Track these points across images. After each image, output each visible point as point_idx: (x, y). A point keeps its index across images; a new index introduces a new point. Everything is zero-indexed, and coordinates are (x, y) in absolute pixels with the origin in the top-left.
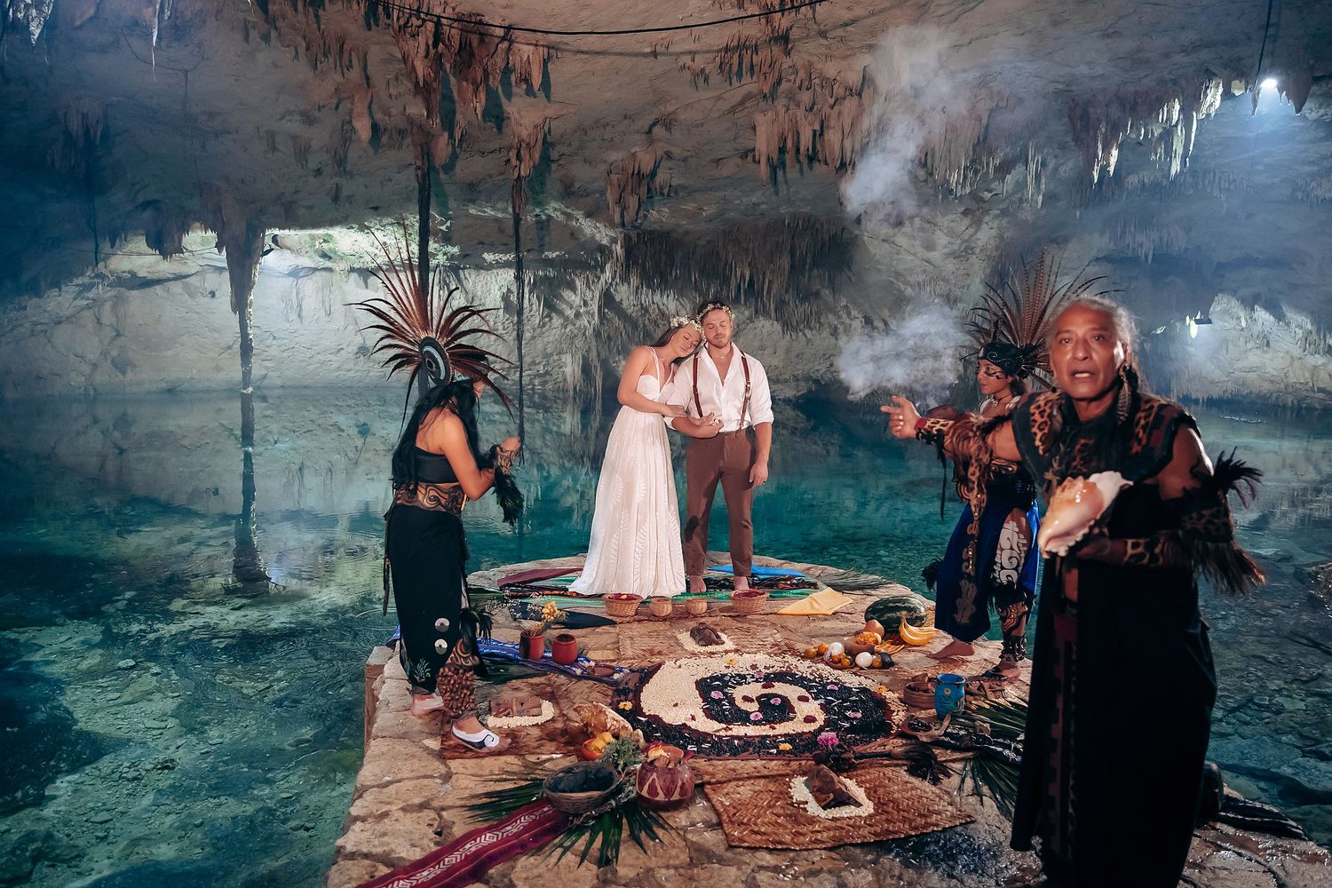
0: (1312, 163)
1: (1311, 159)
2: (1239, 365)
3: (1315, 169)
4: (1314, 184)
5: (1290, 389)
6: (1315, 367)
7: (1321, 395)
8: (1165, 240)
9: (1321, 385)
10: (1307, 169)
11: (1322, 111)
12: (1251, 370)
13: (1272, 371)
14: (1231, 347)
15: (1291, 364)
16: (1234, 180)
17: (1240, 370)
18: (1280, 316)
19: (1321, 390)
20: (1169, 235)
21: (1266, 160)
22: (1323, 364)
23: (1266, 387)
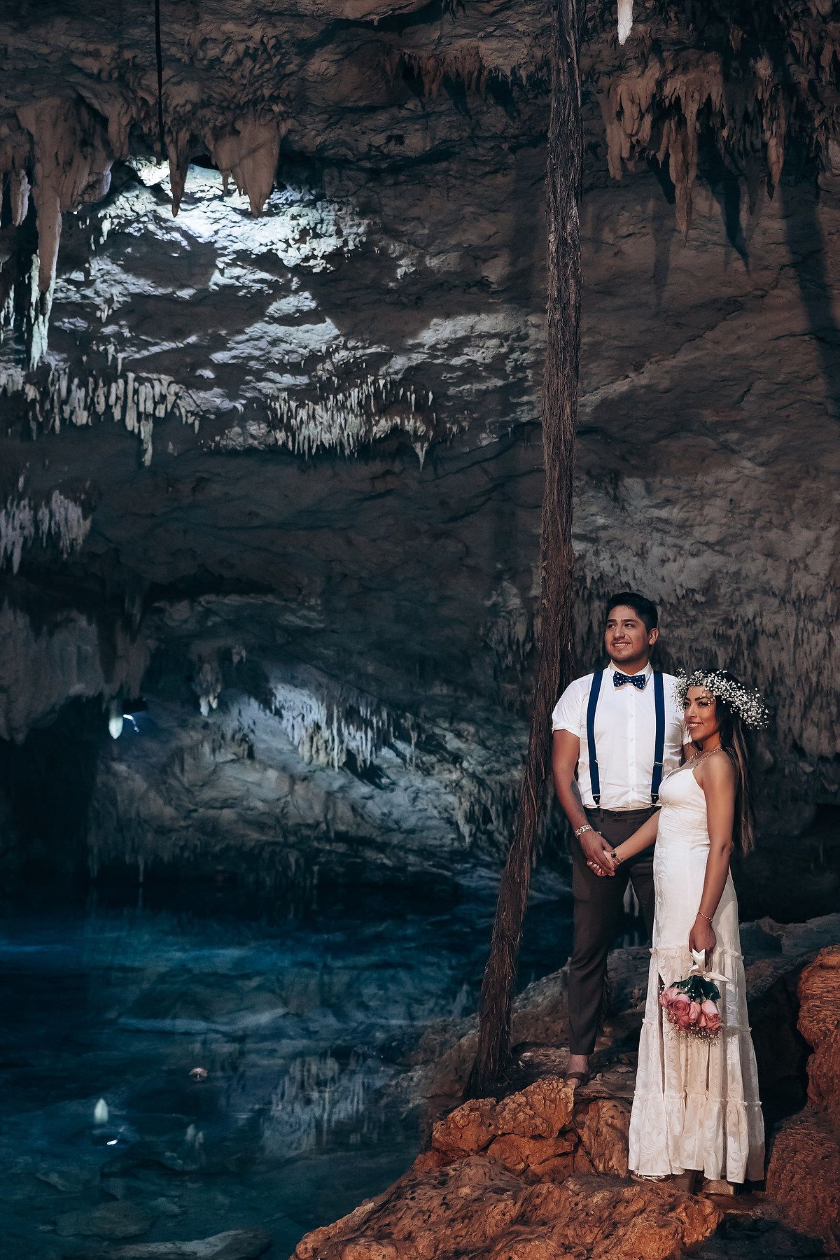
0: (295, 369)
1: (294, 358)
2: (207, 794)
3: (303, 380)
4: (303, 414)
5: (292, 839)
6: (329, 794)
7: (341, 848)
8: (45, 527)
9: (342, 828)
10: (288, 380)
11: (306, 249)
12: (226, 804)
13: (259, 805)
14: (189, 761)
15: (292, 791)
16: (163, 398)
17: (209, 805)
18: (266, 700)
19: (341, 837)
20: (52, 515)
21: (219, 357)
22: (342, 788)
23: (254, 836)
